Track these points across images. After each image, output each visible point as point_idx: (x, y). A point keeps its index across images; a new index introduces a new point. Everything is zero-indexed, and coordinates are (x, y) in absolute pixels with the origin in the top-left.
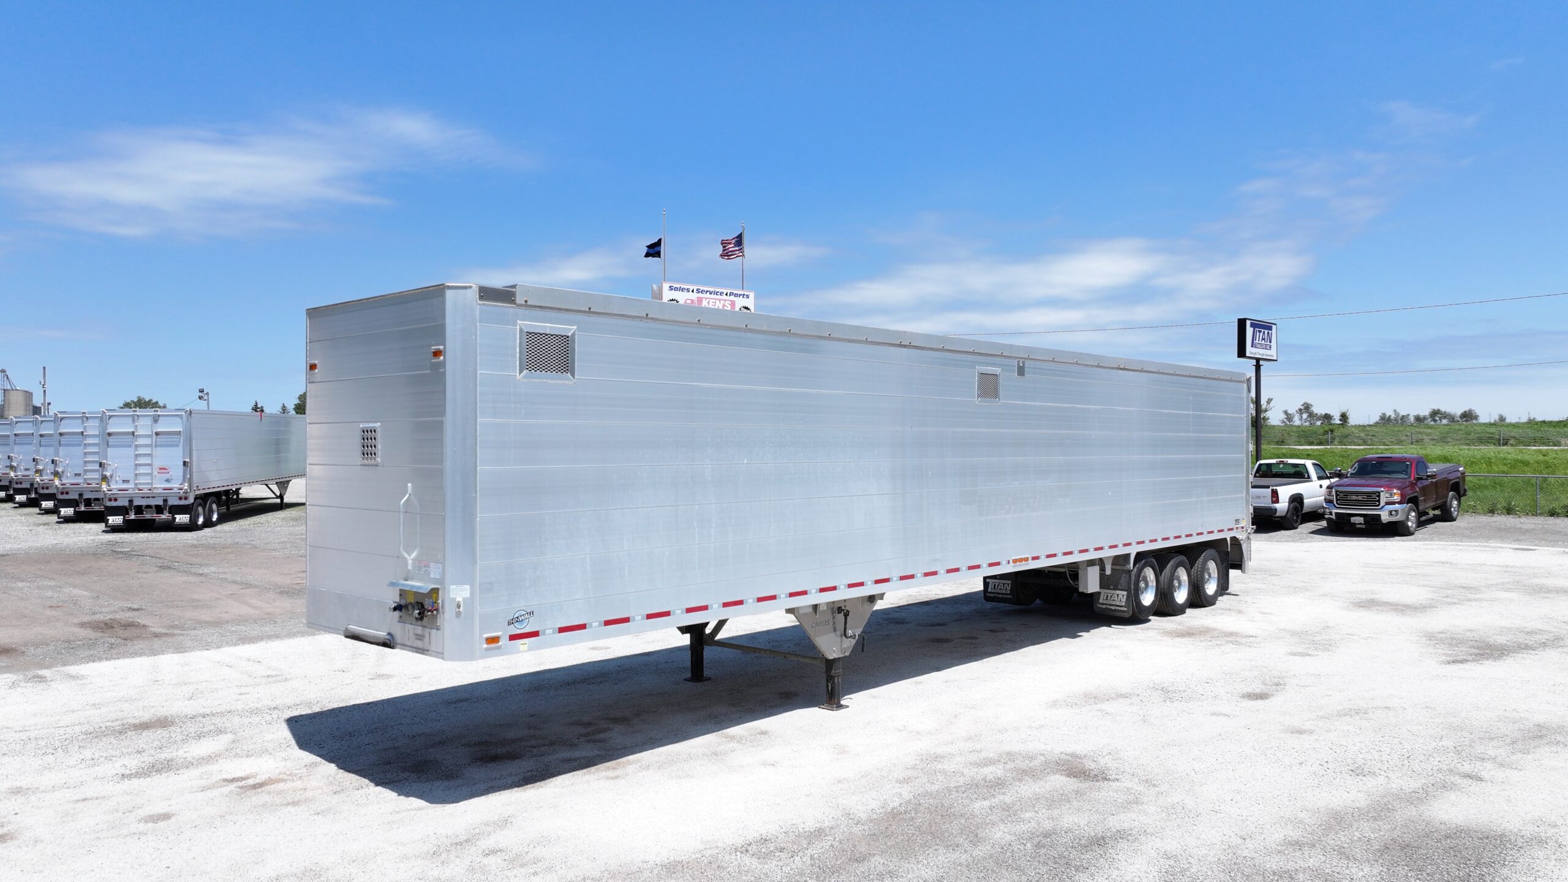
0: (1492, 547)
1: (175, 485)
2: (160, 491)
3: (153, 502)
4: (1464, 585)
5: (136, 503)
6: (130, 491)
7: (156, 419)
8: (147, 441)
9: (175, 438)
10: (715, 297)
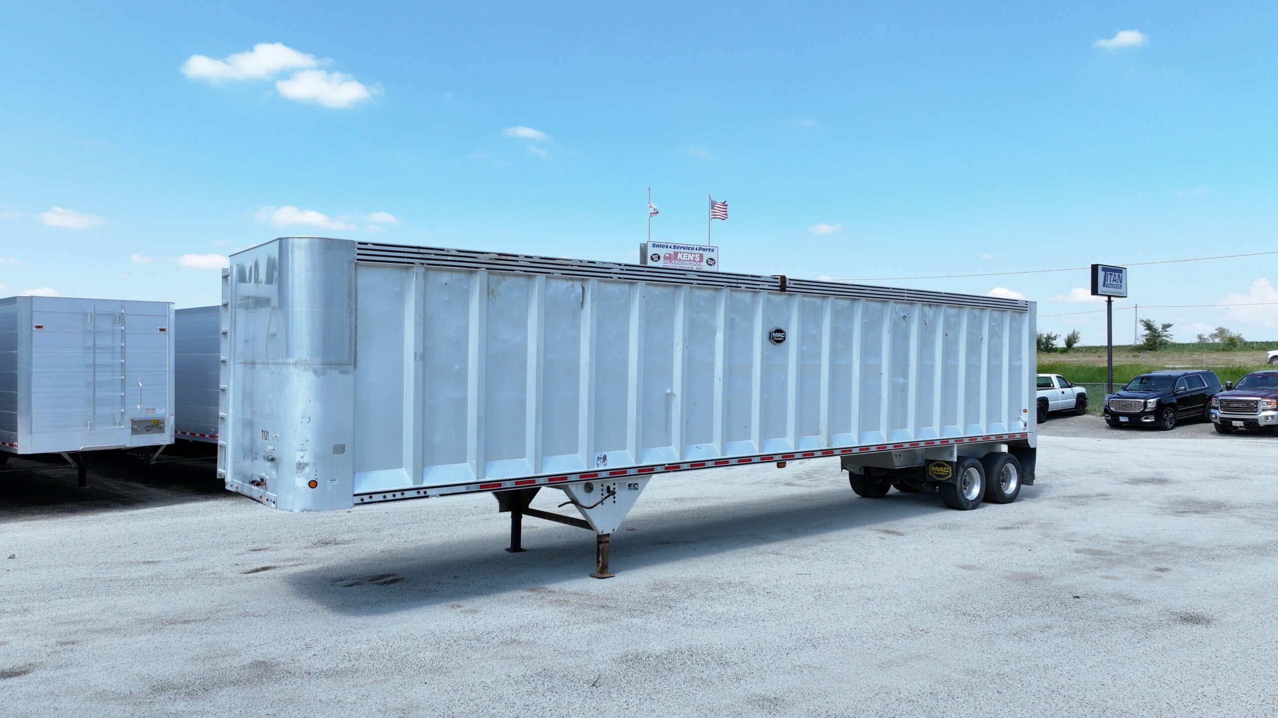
10: (688, 251)
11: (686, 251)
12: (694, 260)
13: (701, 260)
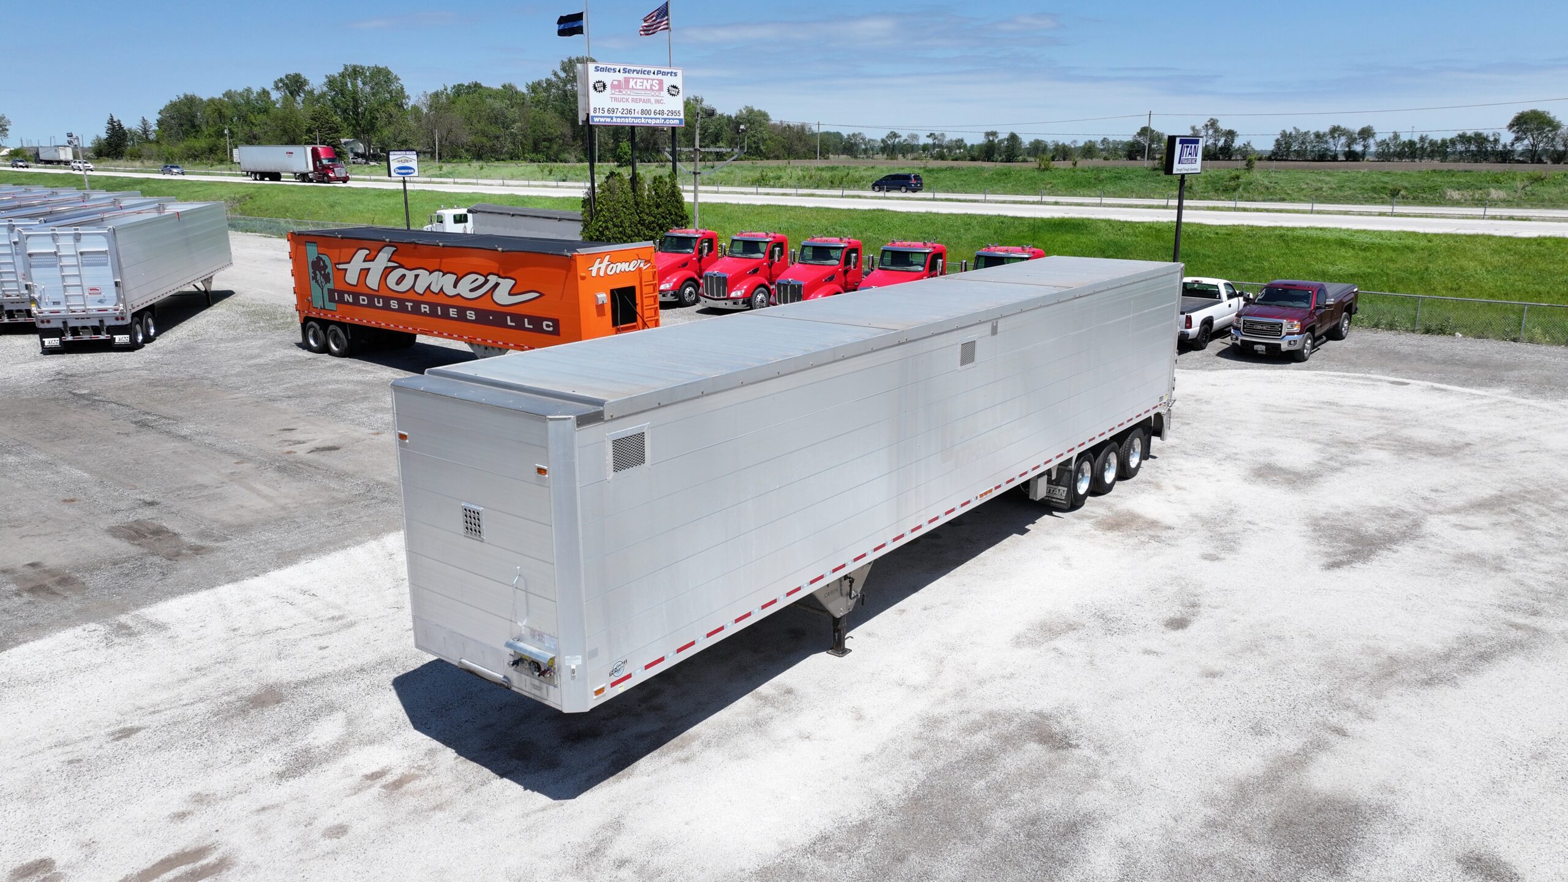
0: (1373, 380)
1: (109, 306)
2: (95, 312)
3: (89, 323)
4: (1347, 440)
5: (71, 324)
6: (63, 313)
7: (77, 238)
8: (73, 261)
9: (102, 258)
10: (642, 76)
11: (639, 75)
12: (651, 89)
13: (661, 89)
